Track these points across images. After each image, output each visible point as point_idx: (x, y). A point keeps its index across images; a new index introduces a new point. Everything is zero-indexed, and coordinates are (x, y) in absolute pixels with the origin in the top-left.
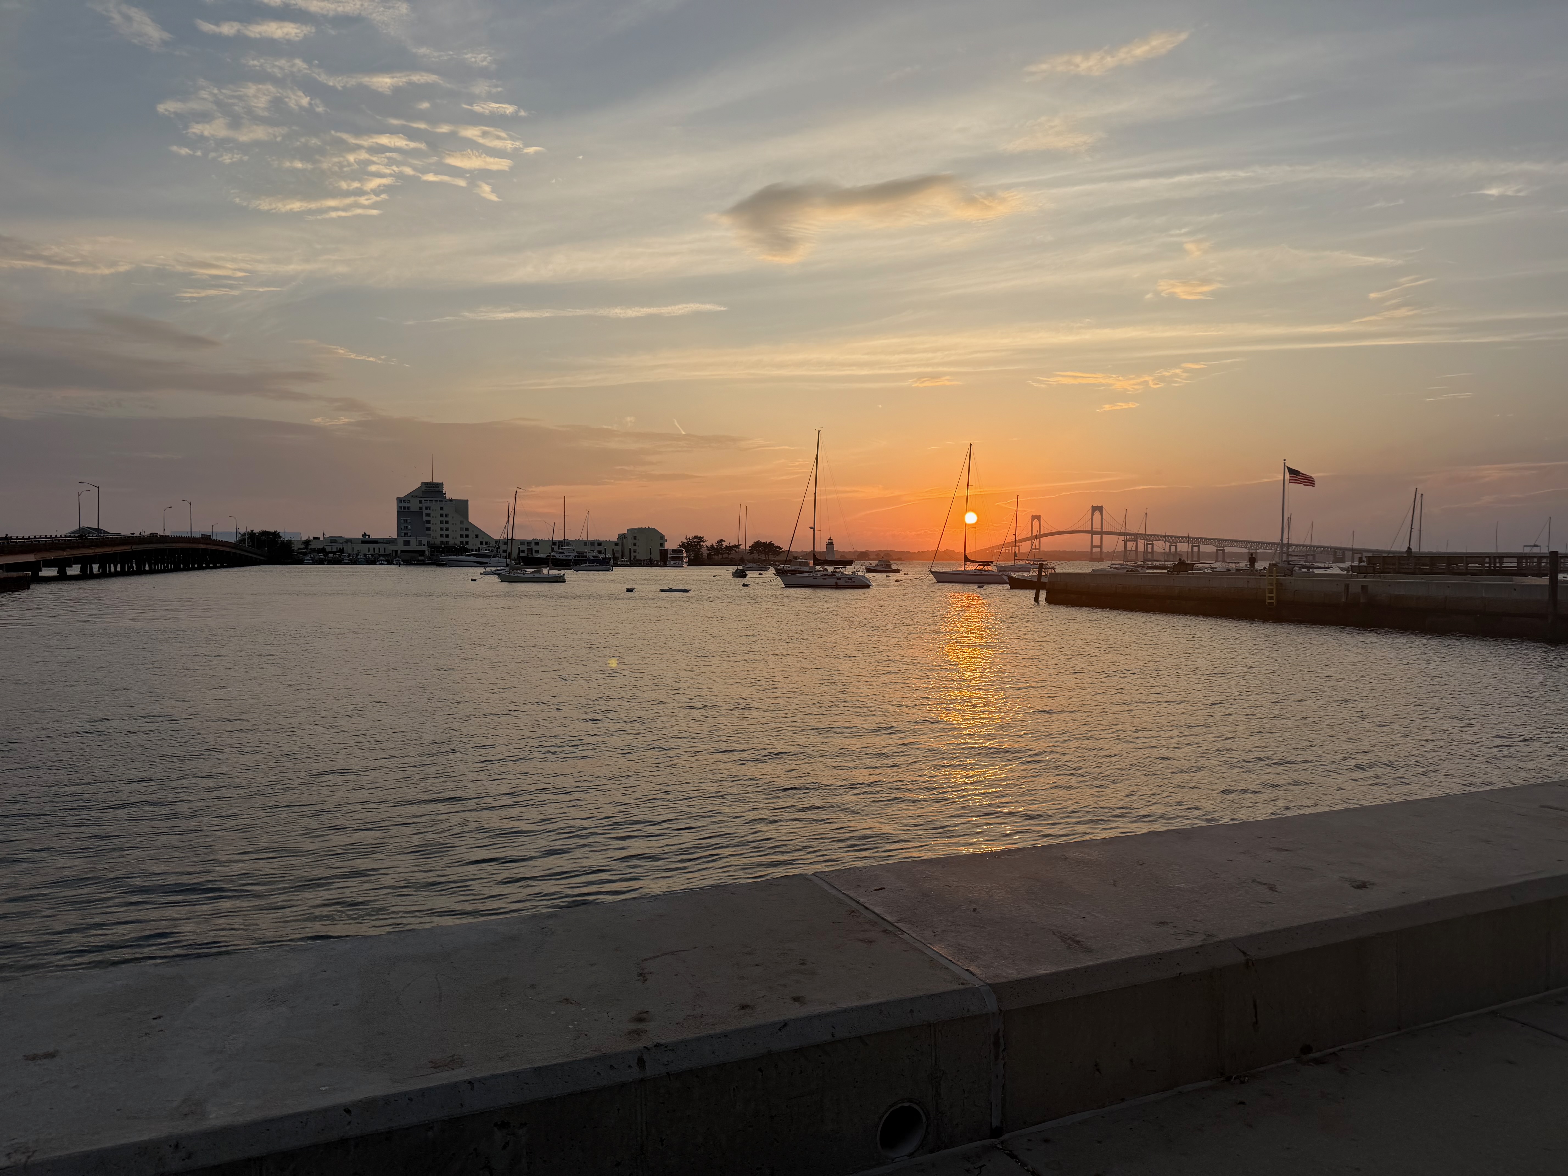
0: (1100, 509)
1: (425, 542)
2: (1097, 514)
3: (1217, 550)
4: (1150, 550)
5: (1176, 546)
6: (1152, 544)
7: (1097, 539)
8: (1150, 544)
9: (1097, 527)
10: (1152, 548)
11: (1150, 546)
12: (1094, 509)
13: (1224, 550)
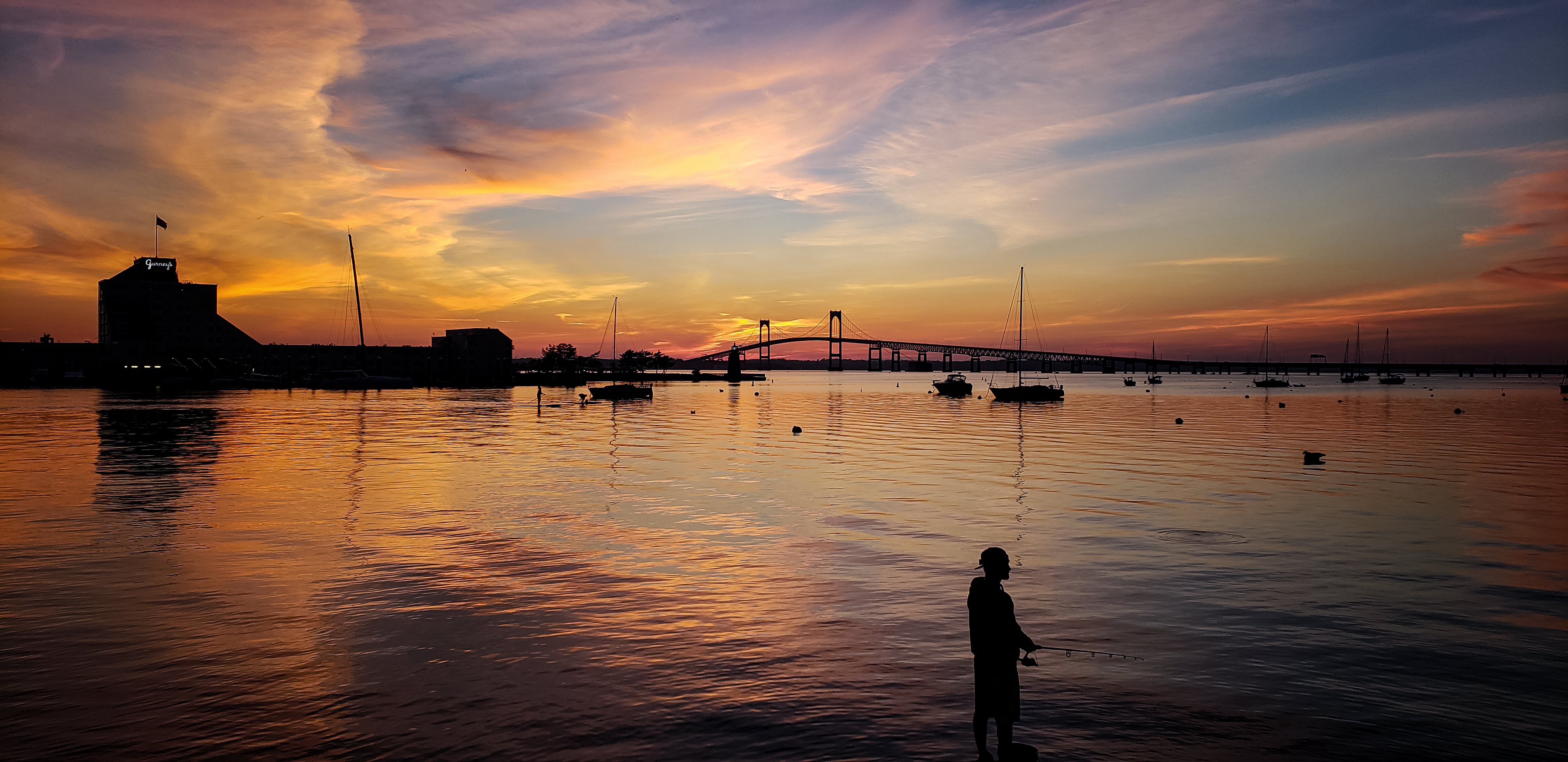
0: (838, 314)
2: (835, 318)
3: (972, 359)
4: (896, 359)
5: (925, 355)
6: (898, 353)
7: (836, 345)
8: (896, 353)
9: (836, 335)
10: (899, 357)
11: (896, 355)
12: (833, 314)
13: (979, 359)
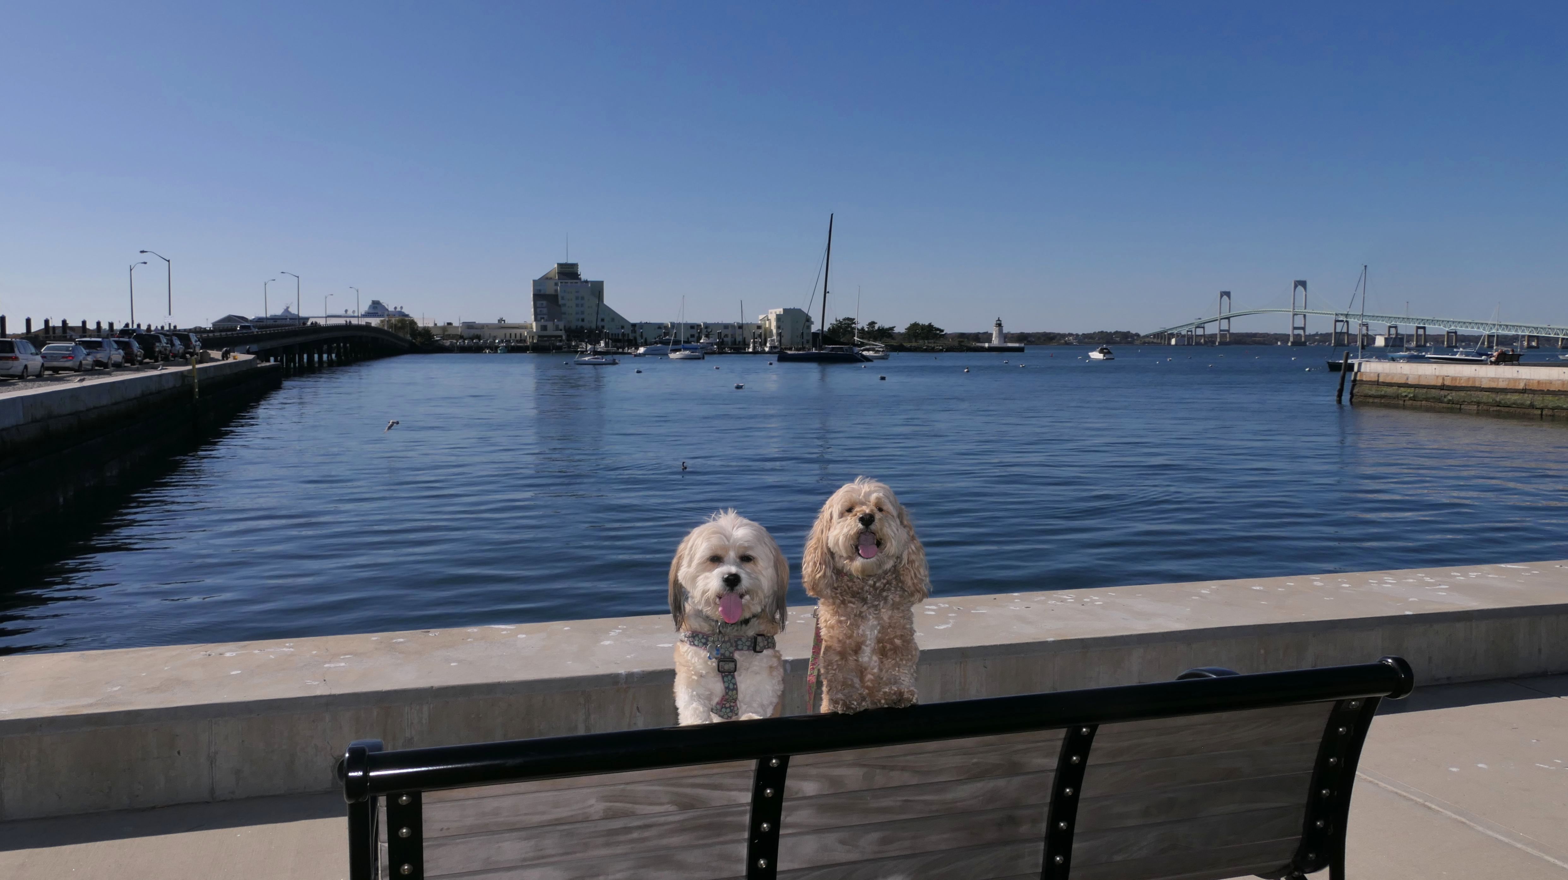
1: (561, 326)
2: (1300, 288)
3: (1447, 332)
4: (1364, 332)
5: (1396, 328)
6: (1367, 326)
8: (1364, 325)
10: (1367, 330)
11: (1364, 328)
